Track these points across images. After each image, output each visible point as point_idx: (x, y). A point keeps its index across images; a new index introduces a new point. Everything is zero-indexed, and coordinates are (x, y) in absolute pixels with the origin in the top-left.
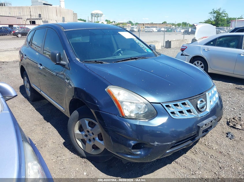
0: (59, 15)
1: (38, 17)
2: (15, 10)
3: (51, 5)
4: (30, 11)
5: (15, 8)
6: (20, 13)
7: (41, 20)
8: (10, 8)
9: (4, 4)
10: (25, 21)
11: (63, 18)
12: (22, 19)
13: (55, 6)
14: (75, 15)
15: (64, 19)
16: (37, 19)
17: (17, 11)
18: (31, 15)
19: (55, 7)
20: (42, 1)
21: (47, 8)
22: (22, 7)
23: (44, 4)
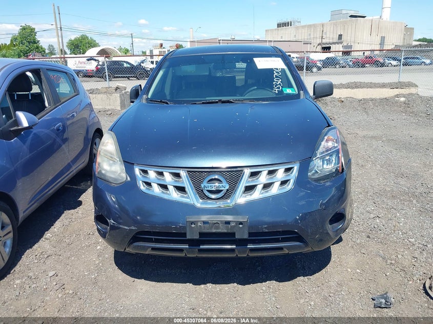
0: (374, 34)
1: (336, 40)
2: (303, 31)
3: (364, 17)
4: (323, 31)
5: (303, 27)
6: (310, 35)
7: (341, 44)
8: (297, 28)
9: (291, 23)
10: (315, 47)
11: (383, 39)
12: (311, 44)
13: (371, 18)
14: (409, 31)
15: (384, 41)
16: (334, 43)
17: (306, 31)
18: (322, 37)
19: (369, 20)
20: (348, 12)
21: (355, 24)
22: (314, 25)
23: (351, 16)
